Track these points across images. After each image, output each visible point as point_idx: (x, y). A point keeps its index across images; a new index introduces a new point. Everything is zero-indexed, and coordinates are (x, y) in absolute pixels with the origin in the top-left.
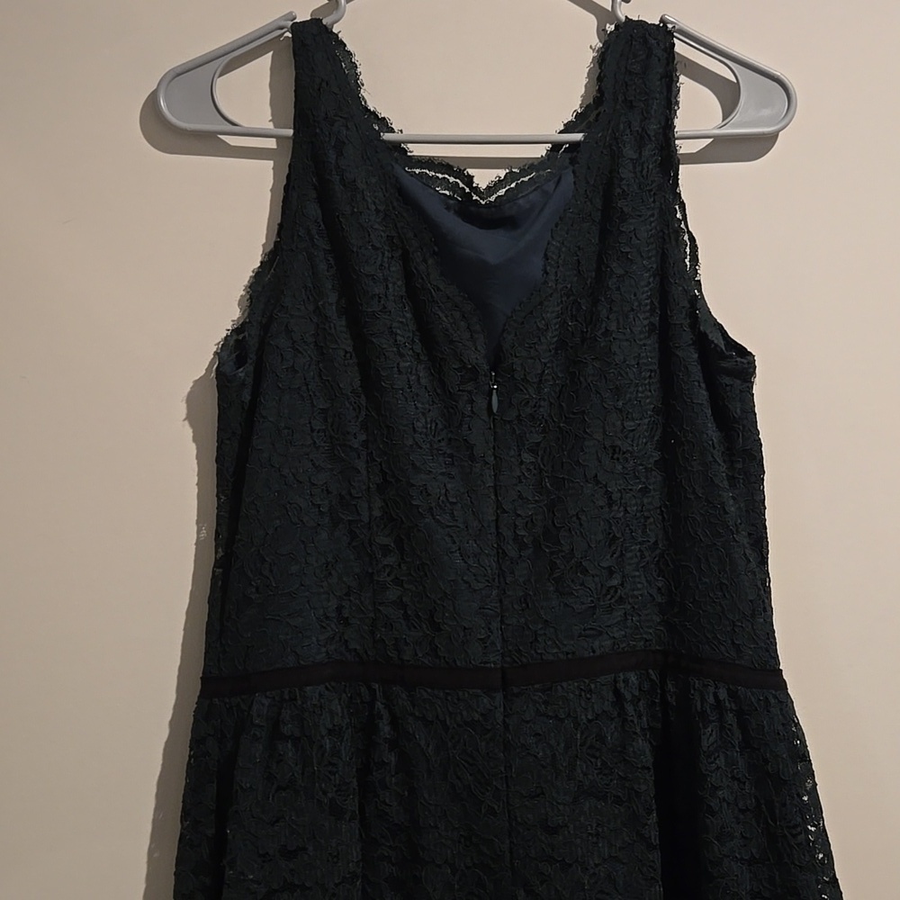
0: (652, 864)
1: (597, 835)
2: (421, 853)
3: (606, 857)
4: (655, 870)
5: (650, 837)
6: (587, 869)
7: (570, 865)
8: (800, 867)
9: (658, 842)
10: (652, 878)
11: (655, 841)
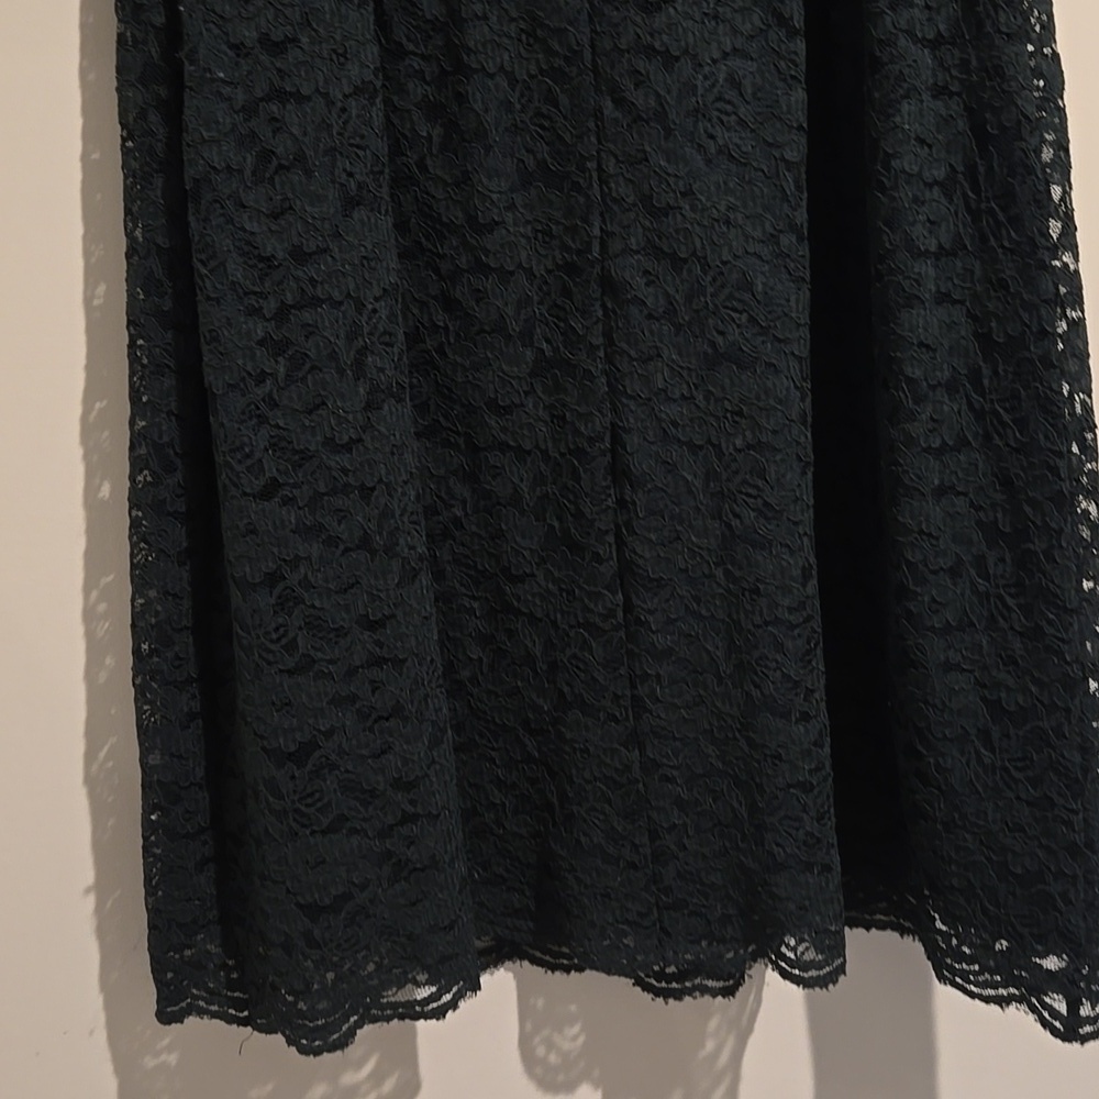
0: (793, 57)
1: (716, 17)
2: (465, 57)
3: (728, 50)
4: (797, 66)
5: (792, 18)
6: (700, 65)
7: (677, 59)
8: (1007, 35)
9: (802, 24)
10: (793, 77)
11: (798, 22)
